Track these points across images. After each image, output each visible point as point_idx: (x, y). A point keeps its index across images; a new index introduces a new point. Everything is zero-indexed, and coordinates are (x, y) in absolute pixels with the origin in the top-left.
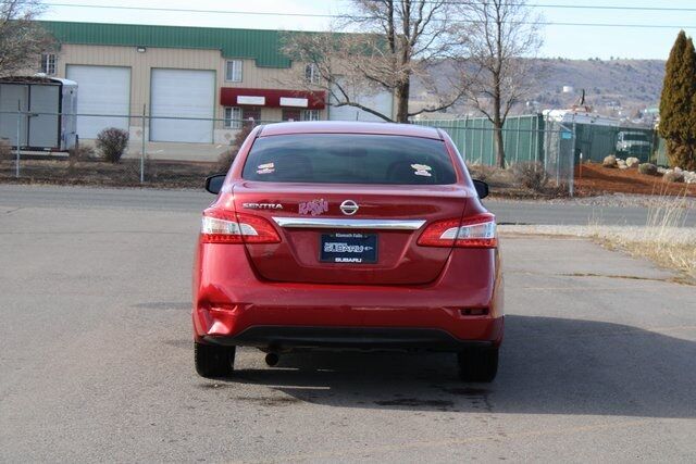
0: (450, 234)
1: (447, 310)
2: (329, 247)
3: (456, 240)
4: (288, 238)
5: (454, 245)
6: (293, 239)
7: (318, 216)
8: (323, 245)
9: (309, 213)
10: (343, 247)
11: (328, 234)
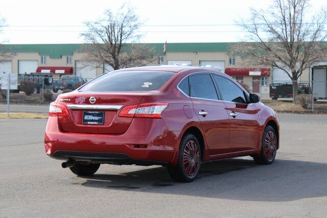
0: (132, 112)
1: (127, 146)
2: (86, 117)
3: (135, 114)
4: (72, 114)
5: (134, 116)
6: (74, 114)
7: (82, 104)
8: (84, 116)
9: (79, 103)
10: (91, 117)
11: (86, 112)
